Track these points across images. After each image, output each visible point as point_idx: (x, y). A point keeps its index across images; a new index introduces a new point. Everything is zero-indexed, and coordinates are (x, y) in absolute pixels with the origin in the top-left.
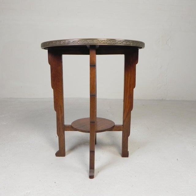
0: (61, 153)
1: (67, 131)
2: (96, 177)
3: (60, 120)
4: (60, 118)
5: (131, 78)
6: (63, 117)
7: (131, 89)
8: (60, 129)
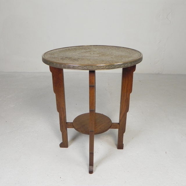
0: (64, 144)
1: (69, 128)
2: (94, 172)
3: (63, 119)
4: (63, 118)
5: (128, 85)
6: (65, 117)
7: (128, 94)
8: (63, 126)
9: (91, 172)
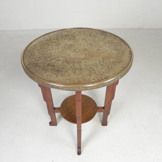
9: (79, 153)
